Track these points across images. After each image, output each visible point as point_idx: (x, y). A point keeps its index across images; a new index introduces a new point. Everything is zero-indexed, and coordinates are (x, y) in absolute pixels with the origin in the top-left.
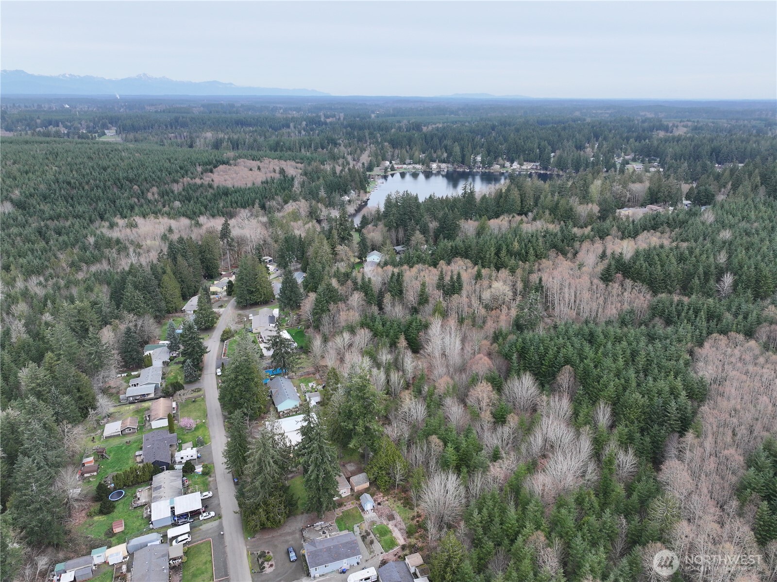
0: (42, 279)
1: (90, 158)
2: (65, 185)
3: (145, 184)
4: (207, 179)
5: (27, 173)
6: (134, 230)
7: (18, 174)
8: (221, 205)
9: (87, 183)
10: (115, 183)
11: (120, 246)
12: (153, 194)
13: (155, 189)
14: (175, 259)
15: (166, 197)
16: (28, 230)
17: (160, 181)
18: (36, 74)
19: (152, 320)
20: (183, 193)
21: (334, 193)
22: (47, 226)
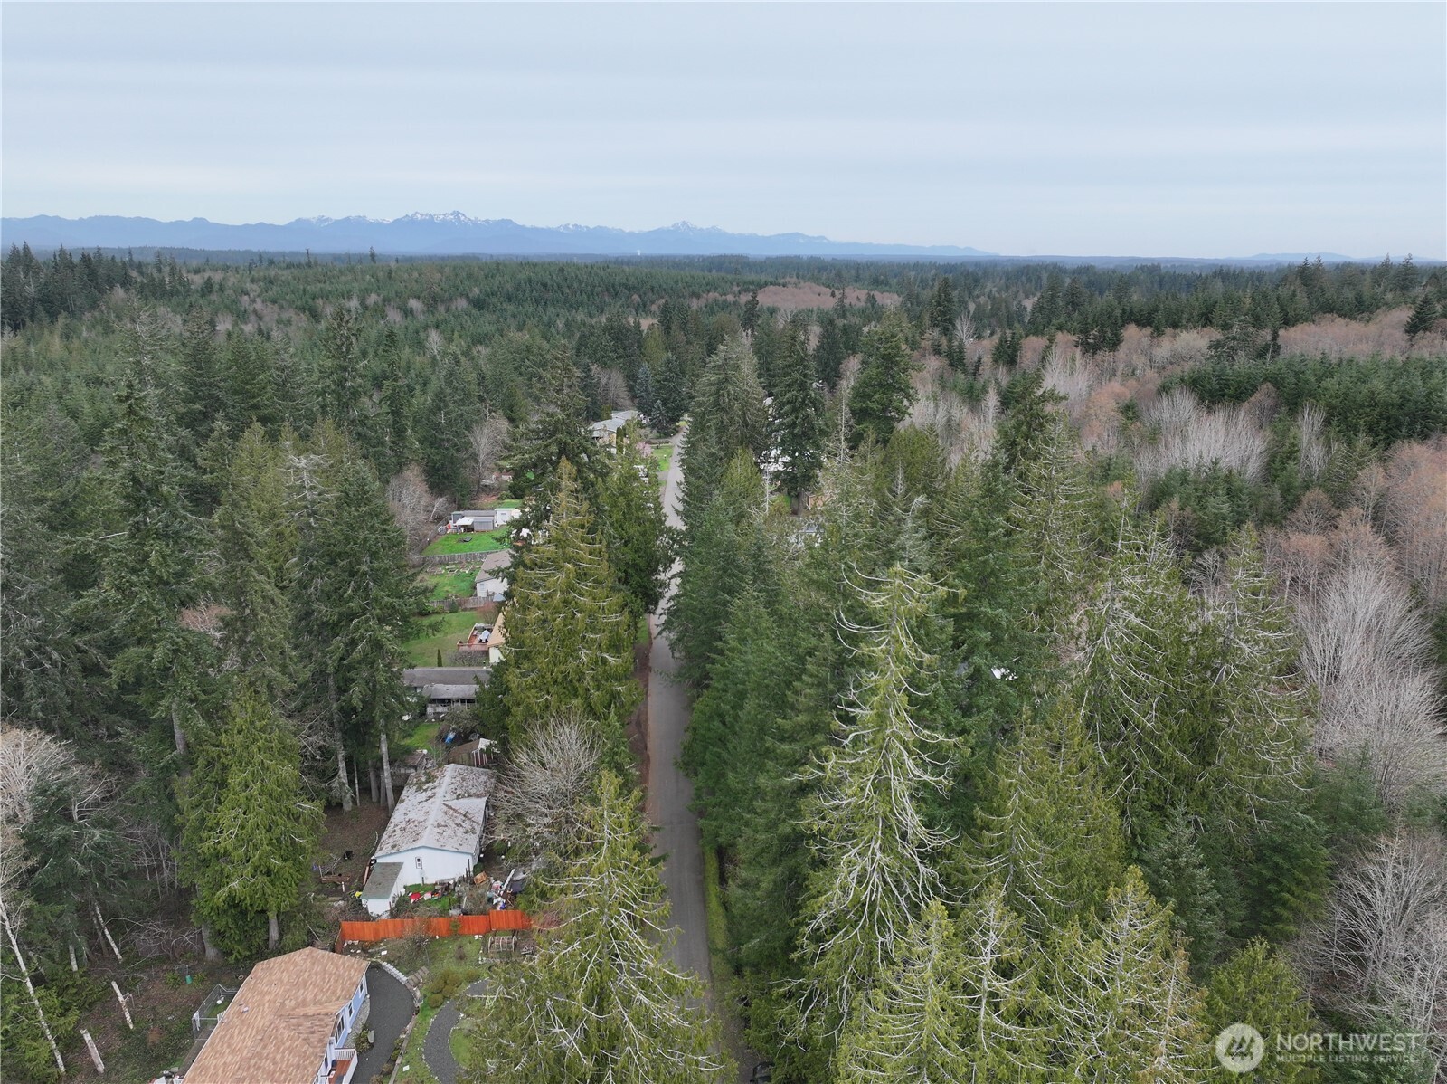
18: (528, 225)
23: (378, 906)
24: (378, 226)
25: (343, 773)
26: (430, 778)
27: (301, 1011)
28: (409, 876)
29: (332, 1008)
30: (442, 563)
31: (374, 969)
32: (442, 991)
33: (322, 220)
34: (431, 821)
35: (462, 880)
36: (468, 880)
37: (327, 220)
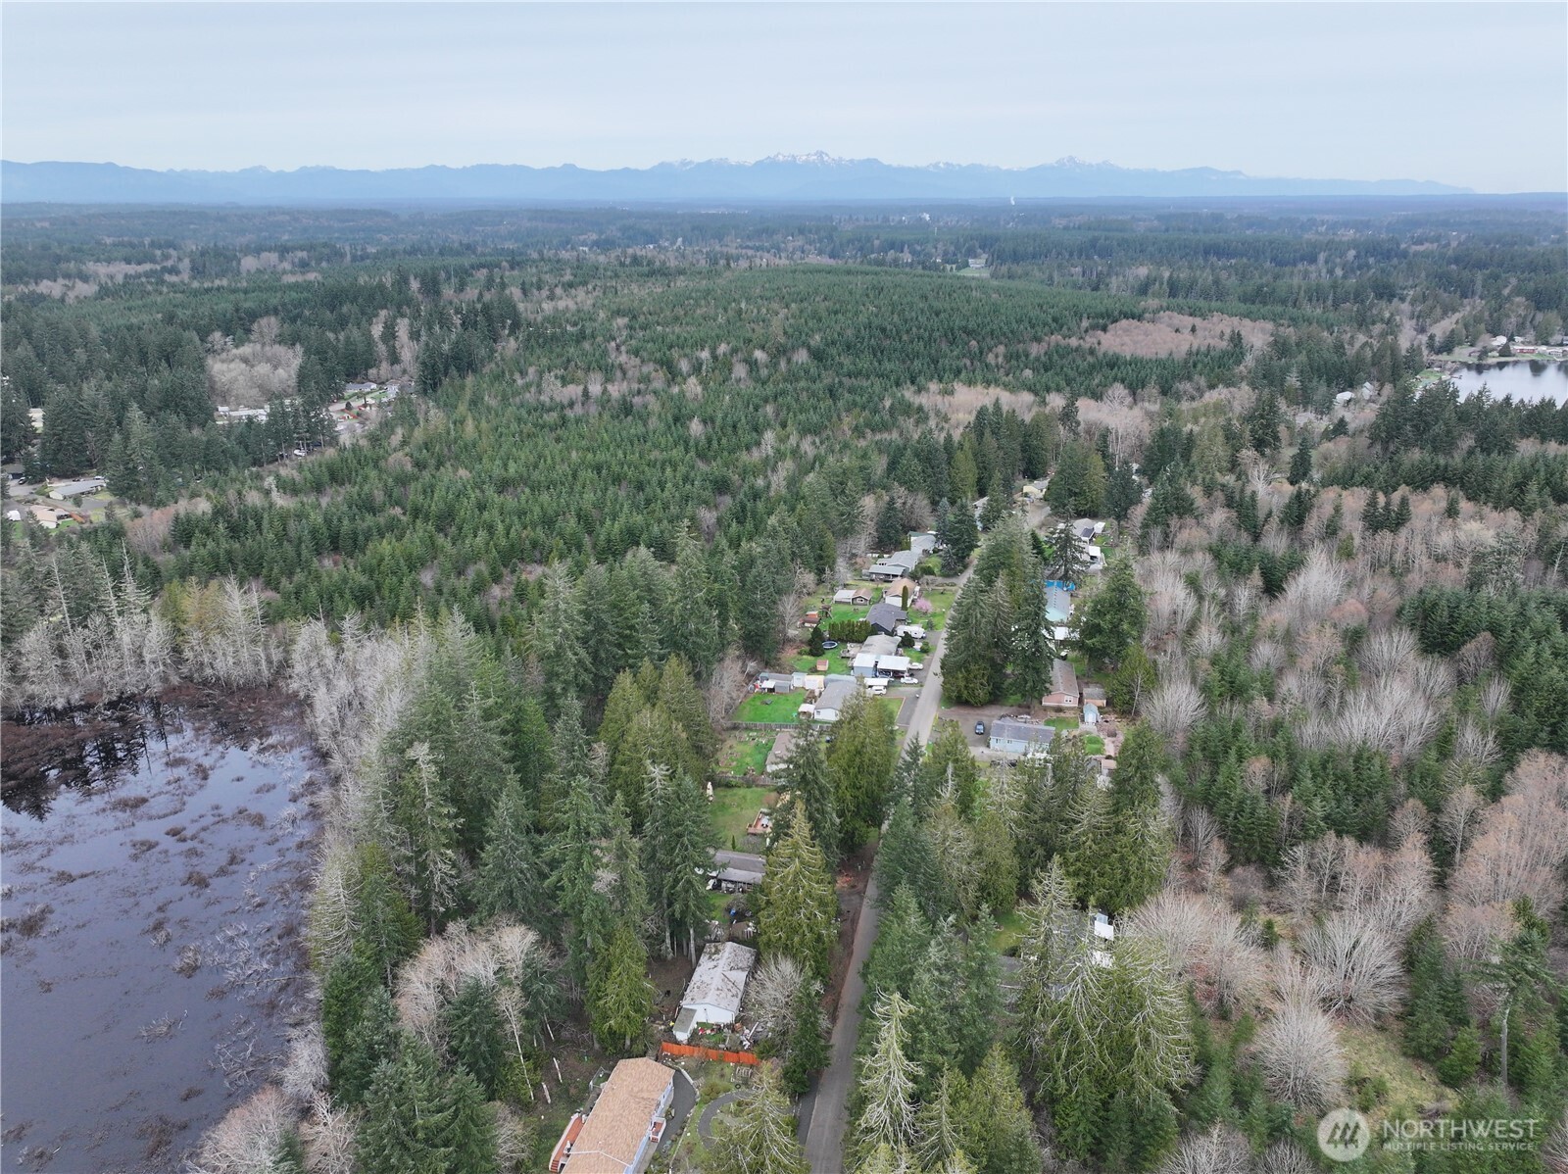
0: (817, 440)
1: (924, 297)
2: (878, 333)
3: (988, 340)
4: (1090, 341)
5: (836, 313)
6: (947, 398)
7: (824, 314)
8: (1097, 381)
9: (908, 332)
10: (946, 335)
11: (921, 415)
12: (997, 356)
13: (1001, 349)
14: (981, 435)
15: (1014, 362)
16: (818, 385)
17: (1011, 337)
18: (895, 164)
19: (926, 502)
20: (1043, 358)
21: (1316, 379)
22: (840, 382)
23: (682, 1036)
24: (740, 169)
25: (668, 941)
26: (717, 952)
27: (640, 1095)
28: (700, 1017)
29: (655, 1096)
30: (748, 729)
31: (678, 1074)
32: (712, 1094)
33: (684, 163)
34: (713, 987)
35: (727, 1026)
36: (731, 1027)
37: (691, 162)
